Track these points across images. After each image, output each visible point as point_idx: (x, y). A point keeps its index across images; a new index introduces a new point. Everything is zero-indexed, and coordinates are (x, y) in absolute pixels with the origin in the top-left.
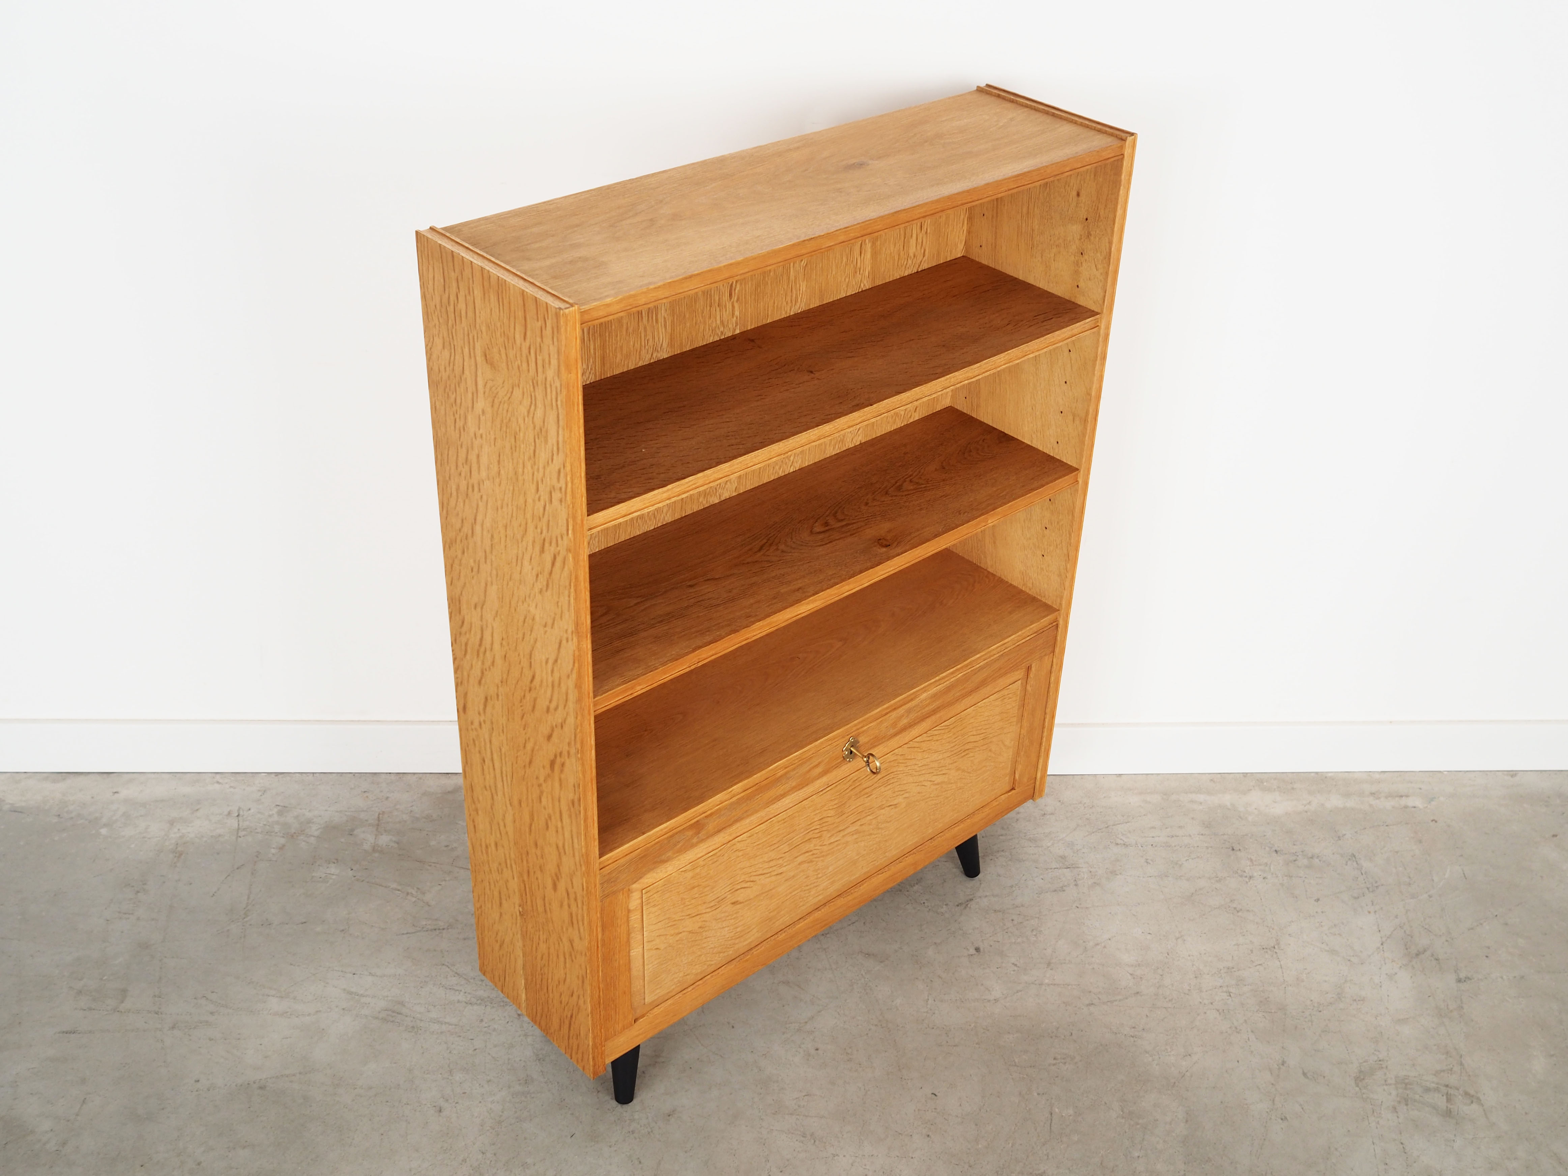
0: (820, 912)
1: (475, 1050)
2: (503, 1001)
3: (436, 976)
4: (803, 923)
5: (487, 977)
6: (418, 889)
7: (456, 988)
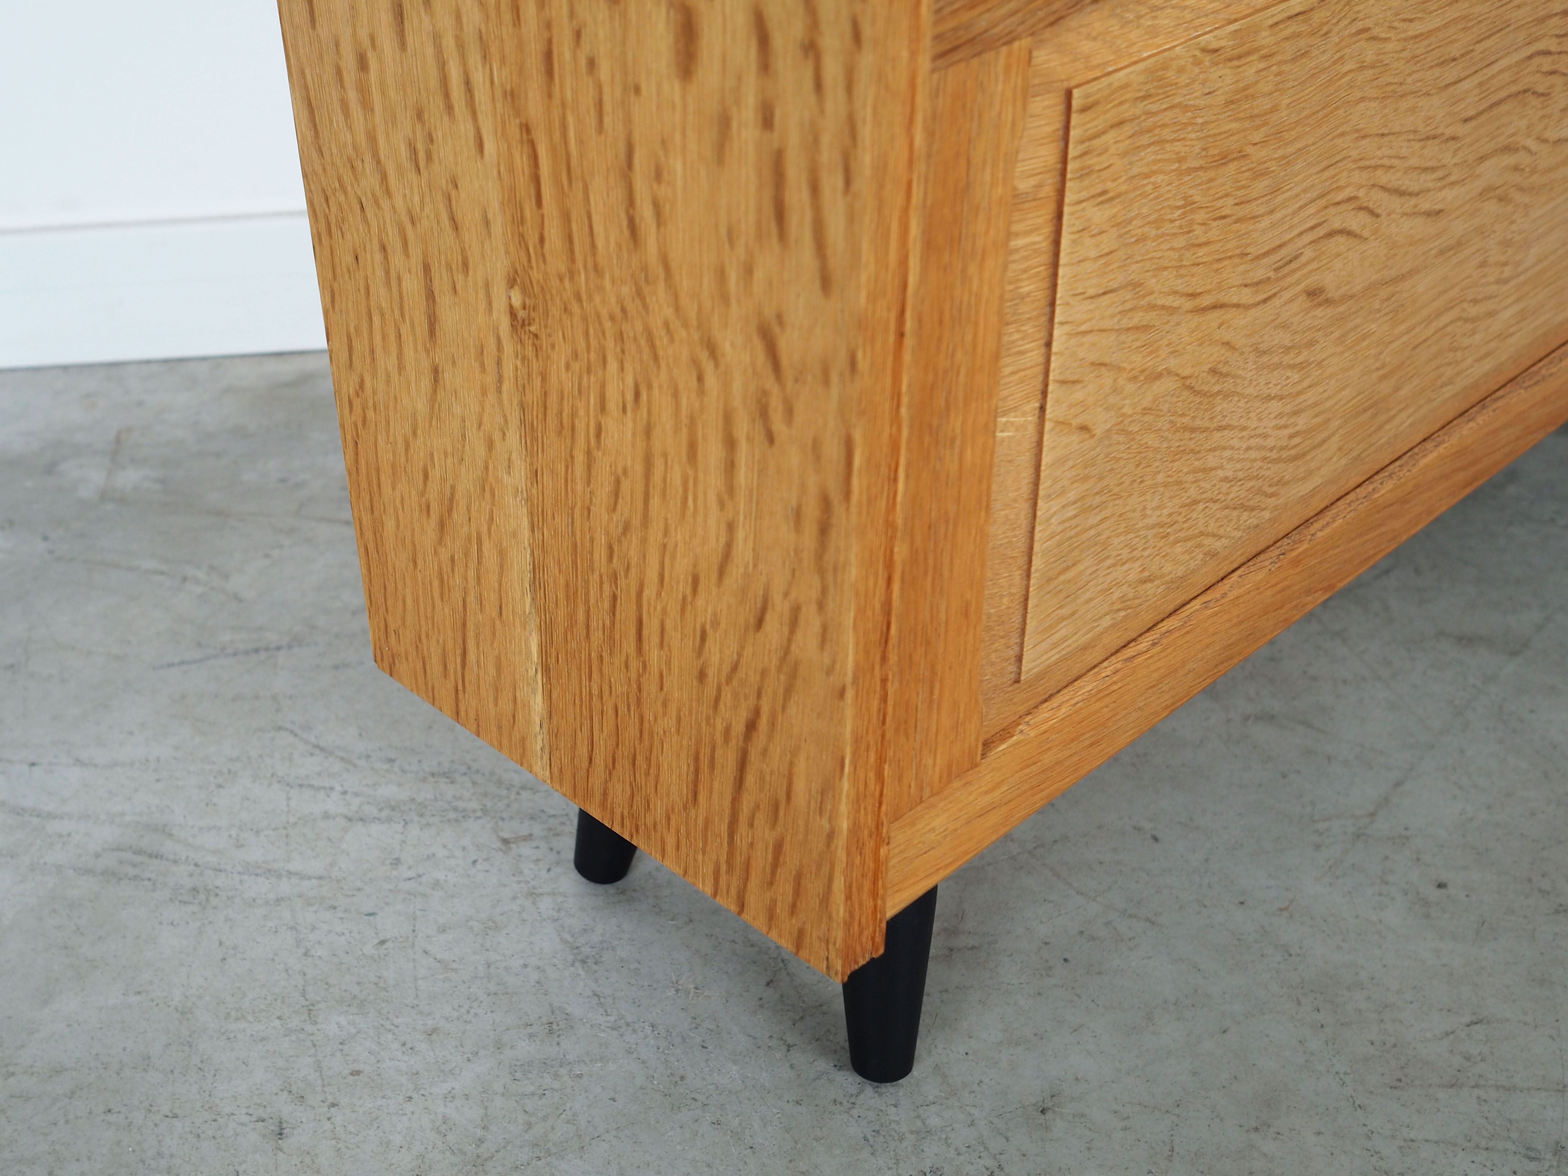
0: (1472, 424)
1: (383, 942)
2: (455, 809)
3: (261, 756)
4: (1434, 454)
5: (400, 680)
6: (212, 568)
7: (316, 783)
